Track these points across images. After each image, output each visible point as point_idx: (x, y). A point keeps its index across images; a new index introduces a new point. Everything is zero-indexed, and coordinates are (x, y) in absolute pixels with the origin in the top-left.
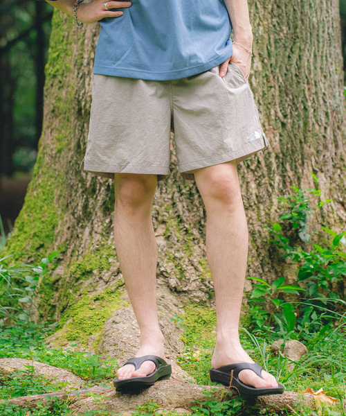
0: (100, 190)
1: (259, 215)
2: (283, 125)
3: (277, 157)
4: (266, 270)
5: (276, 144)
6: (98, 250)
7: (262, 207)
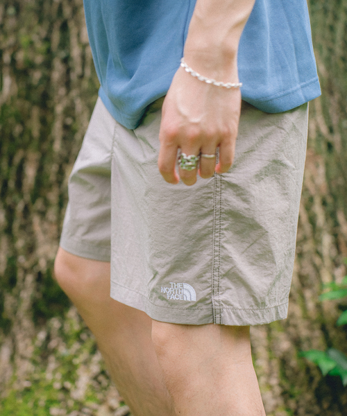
0: (24, 280)
1: (305, 308)
2: (330, 146)
3: (324, 203)
4: (325, 405)
5: (321, 180)
6: (28, 390)
7: (308, 294)
